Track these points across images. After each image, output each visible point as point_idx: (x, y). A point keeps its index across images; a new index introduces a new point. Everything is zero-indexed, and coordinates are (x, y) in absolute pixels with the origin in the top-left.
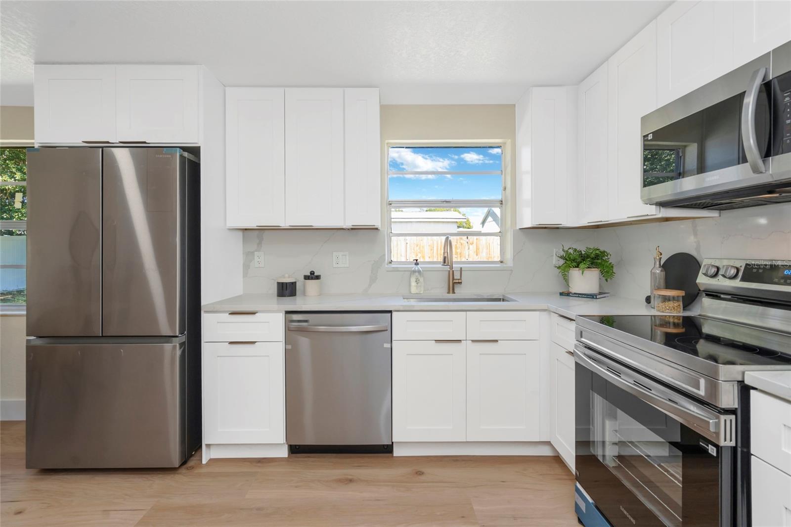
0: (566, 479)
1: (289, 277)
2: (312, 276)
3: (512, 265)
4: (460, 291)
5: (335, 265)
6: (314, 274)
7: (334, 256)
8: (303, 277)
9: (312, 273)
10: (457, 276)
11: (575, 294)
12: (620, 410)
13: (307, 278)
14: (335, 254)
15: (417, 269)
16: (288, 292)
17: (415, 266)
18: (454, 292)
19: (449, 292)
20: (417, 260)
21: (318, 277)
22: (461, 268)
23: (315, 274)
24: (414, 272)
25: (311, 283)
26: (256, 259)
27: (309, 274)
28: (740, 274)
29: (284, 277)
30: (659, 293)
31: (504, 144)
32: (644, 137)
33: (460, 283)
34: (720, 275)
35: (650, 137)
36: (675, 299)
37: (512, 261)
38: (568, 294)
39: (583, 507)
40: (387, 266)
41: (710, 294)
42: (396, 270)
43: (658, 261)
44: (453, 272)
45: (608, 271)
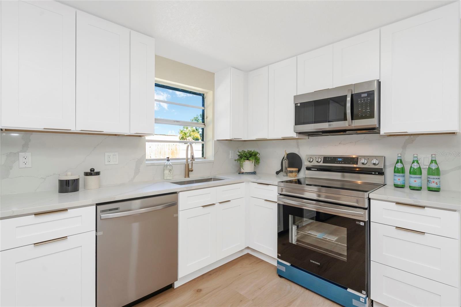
0: (259, 262)
1: (72, 175)
2: (92, 173)
4: (193, 176)
5: (107, 163)
6: (94, 171)
7: (106, 156)
8: (83, 174)
9: (92, 170)
10: (190, 167)
11: (246, 173)
13: (87, 174)
14: (107, 154)
15: (168, 163)
16: (70, 188)
17: (167, 162)
18: (189, 177)
19: (185, 177)
20: (168, 158)
21: (98, 174)
23: (95, 171)
24: (167, 166)
25: (92, 179)
26: (22, 160)
27: (89, 171)
28: (322, 161)
29: (67, 175)
30: (289, 169)
31: (207, 93)
32: (295, 104)
33: (192, 171)
34: (314, 161)
35: (299, 105)
36: (295, 172)
37: (213, 158)
38: (243, 173)
39: (283, 269)
40: (147, 162)
41: (308, 169)
42: (153, 165)
43: (286, 156)
44: (188, 164)
45: (257, 161)
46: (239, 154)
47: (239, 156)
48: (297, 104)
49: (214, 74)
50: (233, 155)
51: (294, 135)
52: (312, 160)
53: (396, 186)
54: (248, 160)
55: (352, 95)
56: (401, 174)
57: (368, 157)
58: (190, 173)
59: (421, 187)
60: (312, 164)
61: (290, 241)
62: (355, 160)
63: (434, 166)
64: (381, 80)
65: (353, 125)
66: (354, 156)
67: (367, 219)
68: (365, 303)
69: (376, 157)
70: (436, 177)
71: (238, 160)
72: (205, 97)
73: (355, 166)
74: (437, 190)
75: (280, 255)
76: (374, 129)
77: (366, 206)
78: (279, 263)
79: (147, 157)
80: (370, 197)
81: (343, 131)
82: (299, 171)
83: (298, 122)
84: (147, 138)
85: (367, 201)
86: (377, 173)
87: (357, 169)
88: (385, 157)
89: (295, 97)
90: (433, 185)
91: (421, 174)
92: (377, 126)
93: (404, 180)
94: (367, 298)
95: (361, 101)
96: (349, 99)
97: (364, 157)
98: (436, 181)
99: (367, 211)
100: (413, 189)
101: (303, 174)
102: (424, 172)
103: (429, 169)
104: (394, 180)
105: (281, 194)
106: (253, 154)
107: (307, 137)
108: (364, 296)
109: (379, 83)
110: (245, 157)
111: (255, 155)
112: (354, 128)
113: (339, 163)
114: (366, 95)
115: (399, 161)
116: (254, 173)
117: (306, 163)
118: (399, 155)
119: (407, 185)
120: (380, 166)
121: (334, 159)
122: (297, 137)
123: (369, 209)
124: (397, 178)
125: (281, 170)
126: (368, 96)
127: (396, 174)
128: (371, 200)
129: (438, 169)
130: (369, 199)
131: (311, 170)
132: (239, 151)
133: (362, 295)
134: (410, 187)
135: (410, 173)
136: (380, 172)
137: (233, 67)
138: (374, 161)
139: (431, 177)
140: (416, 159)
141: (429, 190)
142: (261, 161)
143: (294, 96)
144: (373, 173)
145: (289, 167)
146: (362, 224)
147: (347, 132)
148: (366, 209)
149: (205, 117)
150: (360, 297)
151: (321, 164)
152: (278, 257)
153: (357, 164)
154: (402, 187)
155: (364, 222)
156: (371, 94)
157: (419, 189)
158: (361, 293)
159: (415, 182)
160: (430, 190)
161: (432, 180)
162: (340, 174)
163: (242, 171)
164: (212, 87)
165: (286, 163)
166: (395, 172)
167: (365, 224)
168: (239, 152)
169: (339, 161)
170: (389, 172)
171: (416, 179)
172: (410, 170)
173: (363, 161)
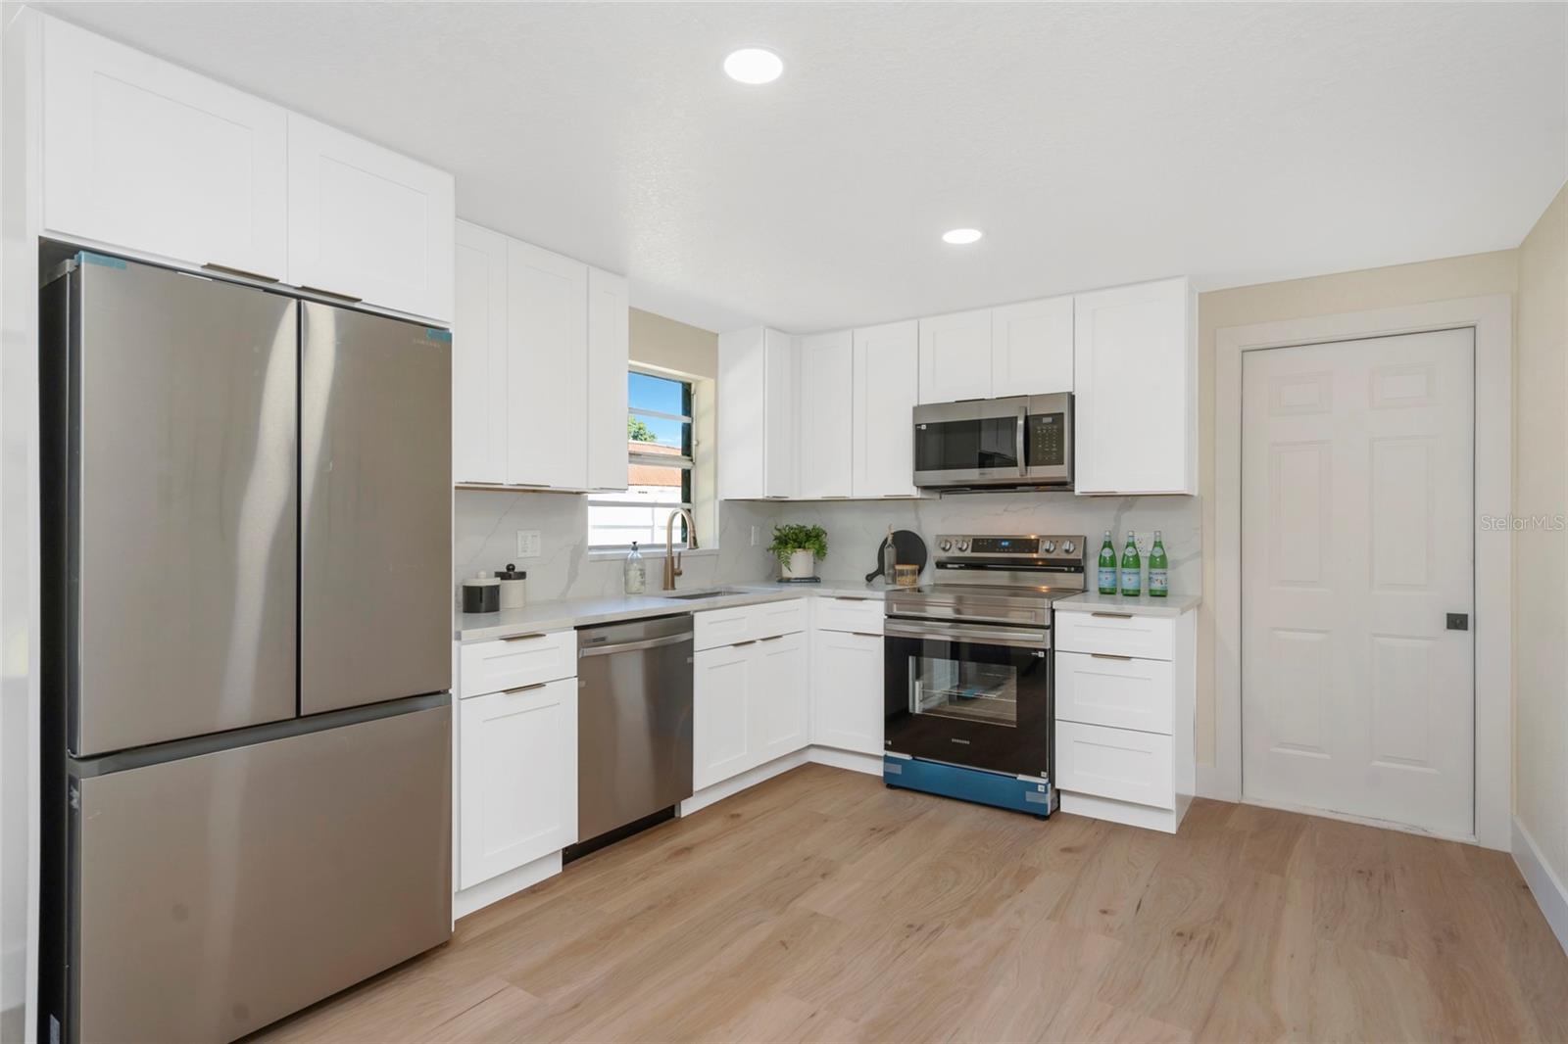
2: (510, 573)
3: (717, 547)
5: (521, 554)
6: (513, 569)
7: (520, 538)
8: (498, 575)
9: (511, 568)
11: (795, 579)
12: (938, 660)
13: (501, 577)
14: (521, 534)
15: (635, 556)
16: (485, 603)
17: (633, 552)
18: (673, 587)
19: (667, 589)
20: (635, 543)
21: (522, 575)
22: (680, 553)
23: (516, 570)
24: (632, 560)
25: (513, 587)
27: (505, 570)
28: (970, 547)
29: (477, 577)
30: (898, 567)
31: (698, 382)
32: (917, 425)
33: (680, 574)
34: (954, 548)
35: (924, 427)
36: (913, 573)
37: (718, 542)
38: (788, 581)
39: (897, 769)
40: (590, 553)
41: (941, 565)
42: (602, 559)
43: (890, 539)
44: (673, 558)
45: (821, 553)
46: (777, 533)
47: (776, 538)
48: (920, 425)
49: (717, 335)
50: (759, 537)
51: (915, 493)
52: (948, 547)
53: (1103, 592)
54: (800, 547)
55: (1027, 419)
56: (1110, 569)
57: (1056, 539)
58: (676, 578)
59: (1139, 591)
60: (949, 554)
61: (911, 711)
62: (1031, 545)
63: (1158, 552)
64: (1076, 394)
65: (1029, 476)
66: (1033, 537)
67: (1048, 647)
68: (1046, 792)
69: (1070, 538)
70: (1161, 571)
71: (774, 549)
72: (692, 392)
73: (1035, 556)
74: (1163, 594)
75: (890, 743)
76: (1064, 484)
77: (1048, 622)
78: (887, 759)
79: (591, 543)
80: (1054, 607)
81: (1011, 487)
82: (920, 571)
83: (921, 464)
84: (591, 497)
85: (1048, 614)
86: (1073, 569)
87: (1040, 563)
88: (1085, 538)
89: (918, 410)
90: (1156, 586)
91: (1139, 566)
92: (1069, 480)
93: (1115, 580)
94: (1049, 785)
95: (1042, 430)
96: (1021, 422)
97: (1049, 537)
98: (1160, 577)
99: (1048, 631)
100: (1127, 594)
101: (929, 576)
102: (1144, 563)
103: (1152, 557)
104: (1100, 579)
105: (890, 617)
106: (813, 534)
107: (937, 496)
108: (1045, 781)
109: (1072, 398)
110: (795, 541)
111: (818, 536)
112: (1030, 481)
113: (1004, 552)
114: (1050, 420)
115: (1108, 545)
116: (814, 580)
117: (934, 554)
118: (1108, 533)
119: (1119, 590)
120: (1077, 555)
121: (992, 543)
122: (919, 497)
123: (1052, 627)
124: (1103, 576)
125: (880, 571)
126: (1053, 422)
127: (1102, 569)
128: (1056, 613)
129: (1163, 557)
130: (1053, 611)
131: (947, 568)
132: (778, 527)
133: (1041, 781)
134: (1123, 590)
135: (1123, 566)
136: (1078, 567)
137: (773, 328)
138: (1067, 545)
139: (1154, 571)
140: (1131, 540)
141: (1152, 596)
142: (829, 551)
143: (915, 409)
144: (1066, 569)
145: (898, 563)
146: (1041, 654)
147: (1019, 488)
148: (1047, 628)
149: (694, 442)
150: (1037, 784)
151: (968, 554)
152: (887, 747)
153: (1037, 552)
154: (1112, 592)
155: (1044, 650)
156: (1058, 418)
157: (1136, 594)
158: (1039, 776)
159: (1128, 581)
160: (1154, 594)
161: (1155, 577)
162: (1006, 573)
163: (786, 574)
164: (712, 371)
165: (890, 554)
166: (1100, 565)
167: (1045, 655)
168: (779, 530)
169: (1005, 547)
170: (1092, 565)
171: (1131, 577)
172: (1123, 559)
173: (1047, 545)
